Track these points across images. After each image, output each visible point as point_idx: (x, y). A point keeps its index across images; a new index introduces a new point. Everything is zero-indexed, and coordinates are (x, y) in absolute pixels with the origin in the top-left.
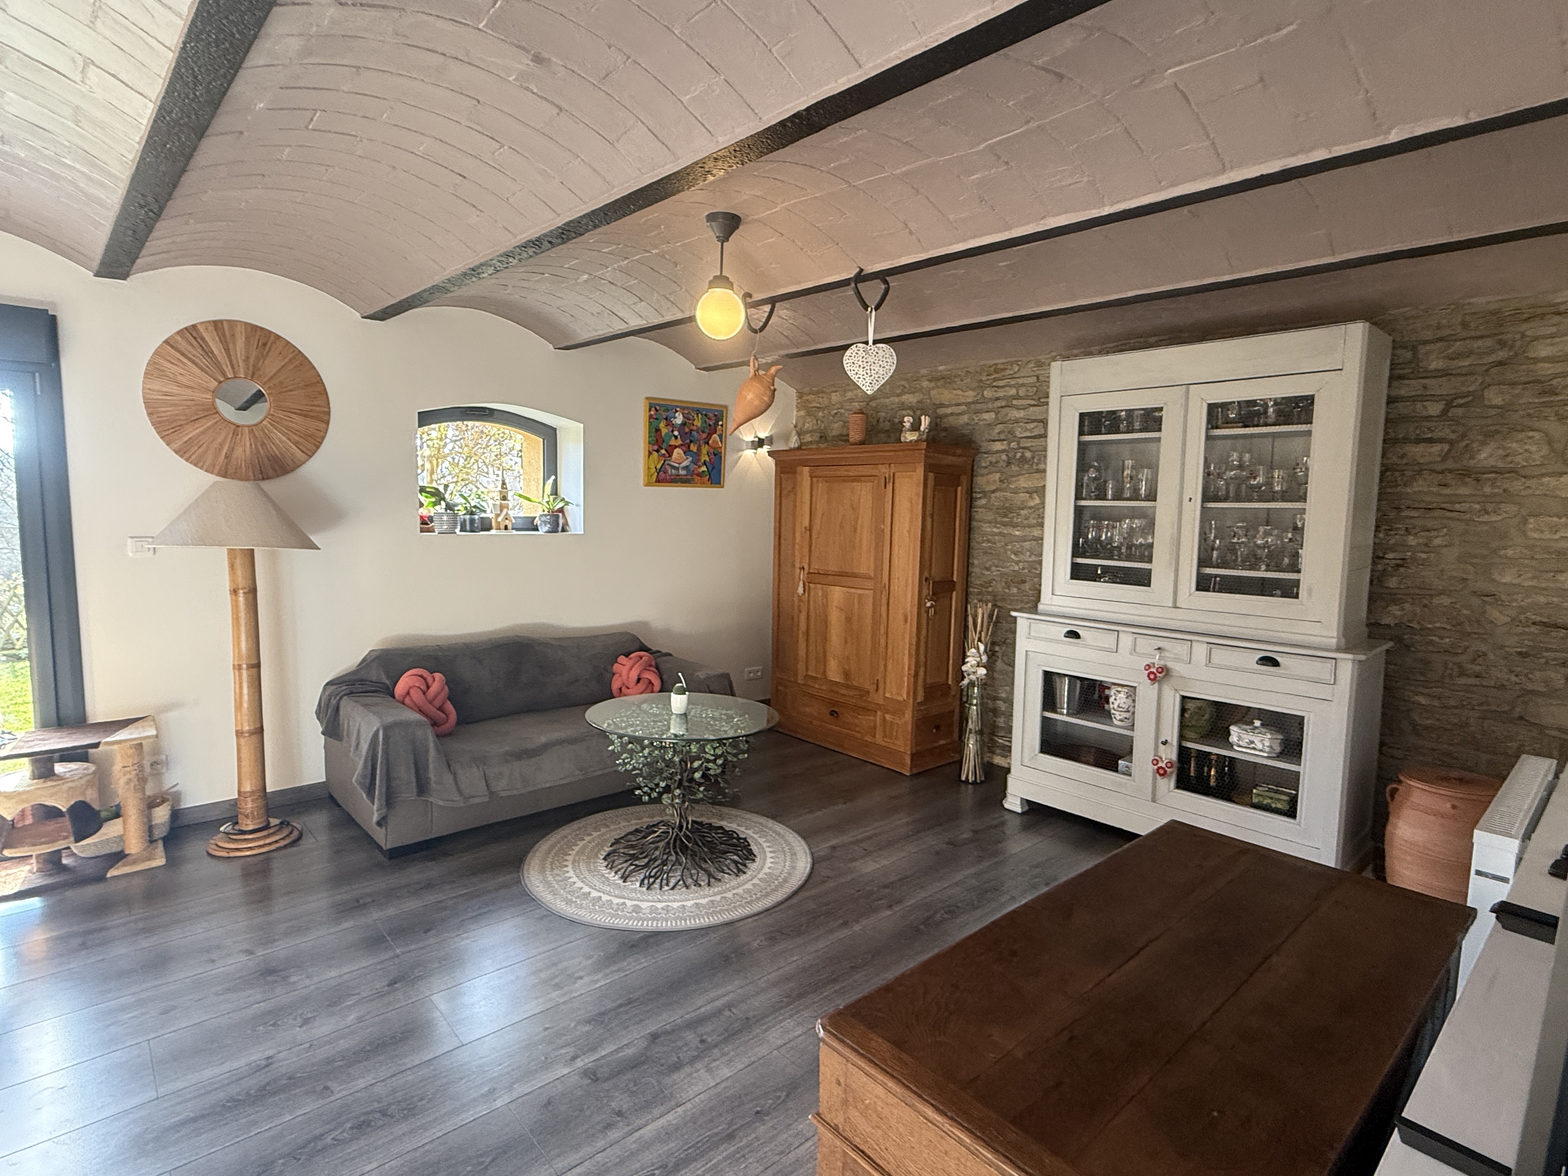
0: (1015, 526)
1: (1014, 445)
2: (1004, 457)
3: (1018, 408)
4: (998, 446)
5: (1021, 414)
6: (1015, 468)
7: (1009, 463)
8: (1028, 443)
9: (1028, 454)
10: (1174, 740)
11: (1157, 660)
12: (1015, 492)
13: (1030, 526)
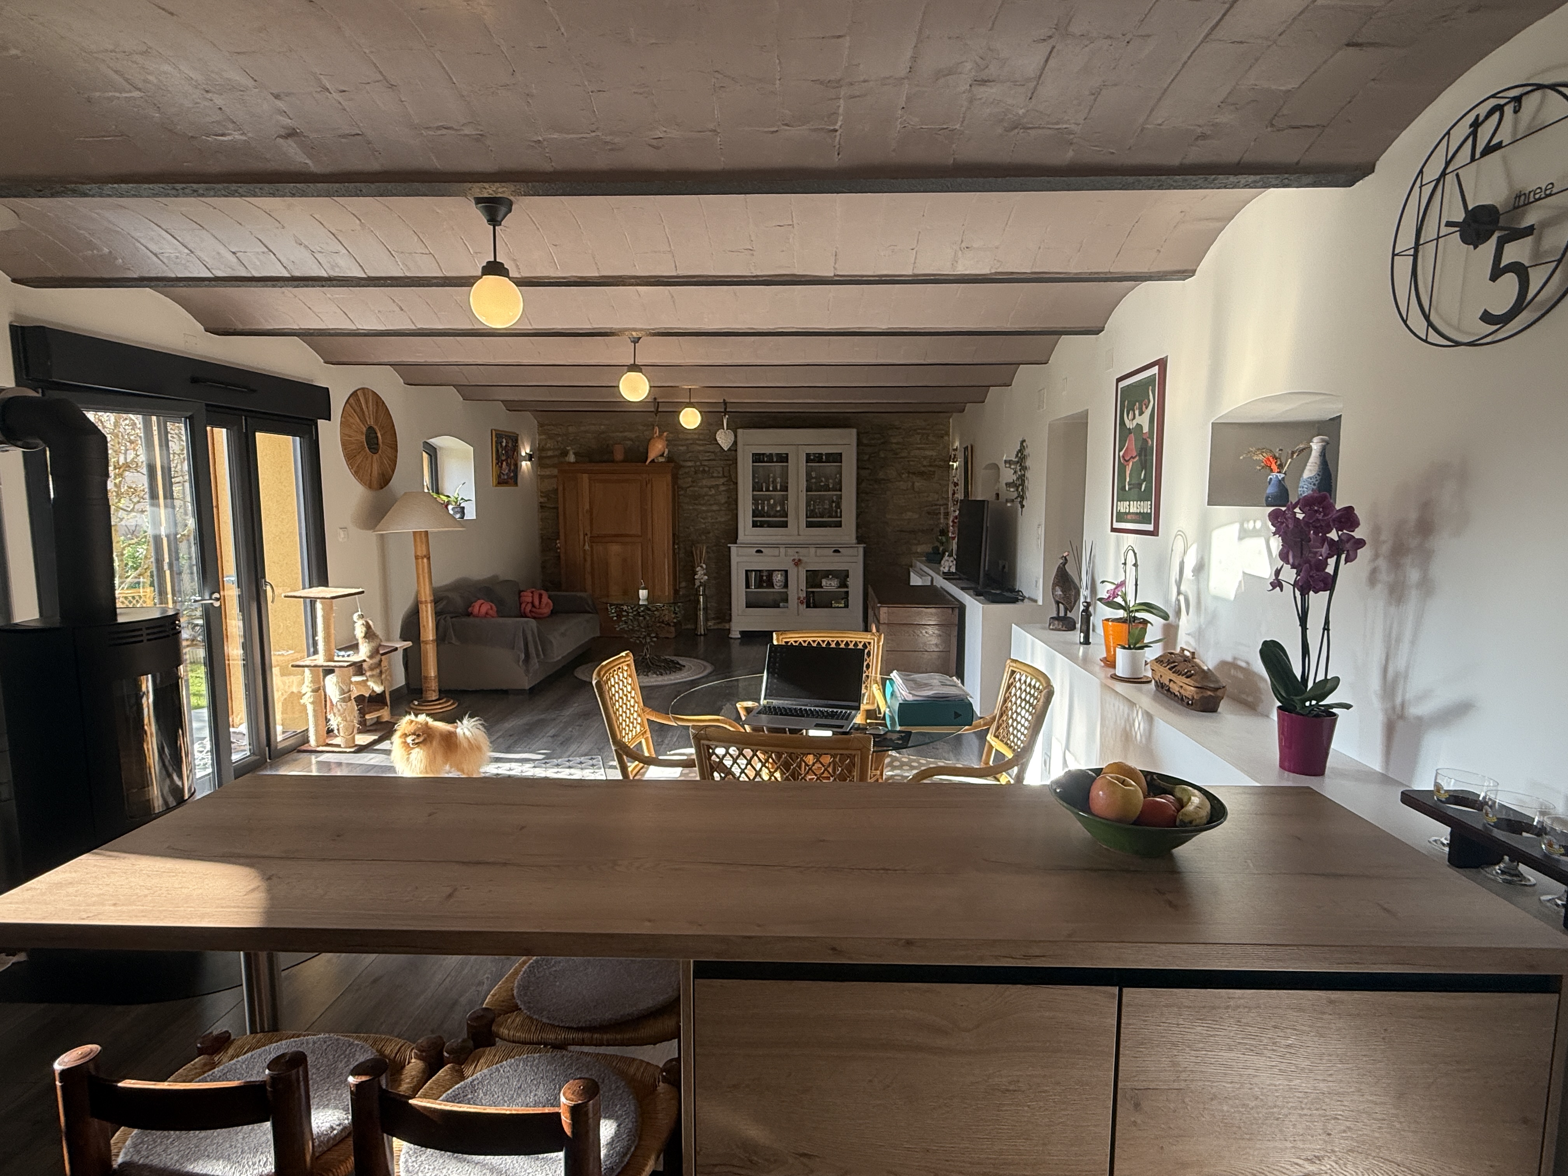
0: (702, 505)
1: (698, 463)
2: (693, 469)
3: (700, 445)
4: (690, 464)
5: (701, 448)
6: (700, 476)
7: (696, 473)
8: (706, 463)
9: (707, 469)
10: (804, 589)
11: (796, 558)
12: (701, 487)
13: (711, 505)
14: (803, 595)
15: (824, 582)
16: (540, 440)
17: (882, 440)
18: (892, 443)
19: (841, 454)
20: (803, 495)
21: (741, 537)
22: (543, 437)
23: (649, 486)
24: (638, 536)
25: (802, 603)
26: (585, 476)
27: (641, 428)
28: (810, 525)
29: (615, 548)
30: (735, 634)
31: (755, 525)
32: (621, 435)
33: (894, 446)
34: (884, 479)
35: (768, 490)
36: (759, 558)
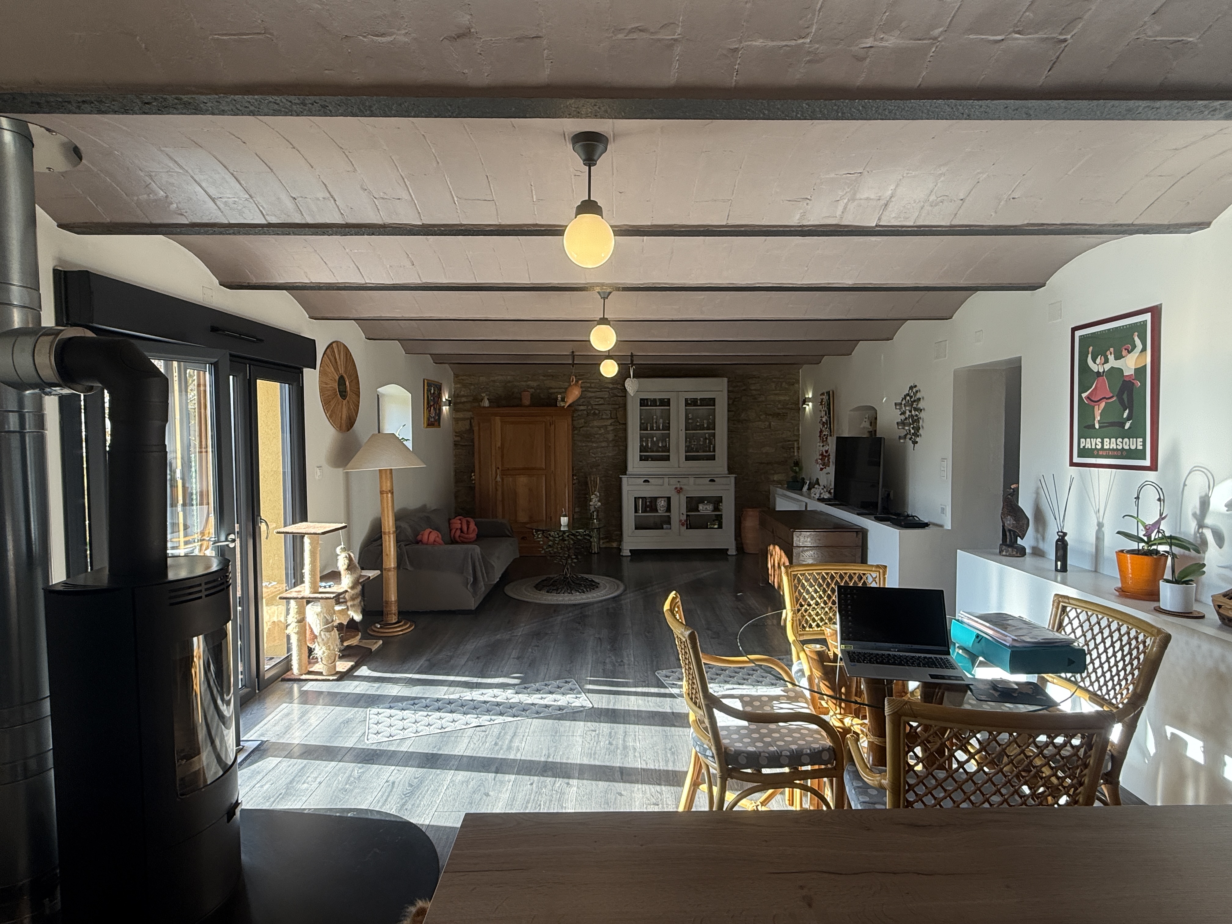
0: (593, 442)
1: (589, 407)
2: (585, 412)
3: (590, 392)
4: (582, 408)
5: (593, 394)
6: (591, 417)
7: (588, 415)
8: (597, 407)
9: (597, 412)
10: (685, 513)
11: (678, 486)
12: (592, 427)
13: (601, 442)
14: (684, 518)
15: (701, 507)
16: (455, 388)
17: (744, 388)
18: (752, 390)
19: (714, 399)
20: (682, 434)
21: (630, 469)
22: (458, 386)
23: (553, 427)
24: (543, 469)
25: (683, 525)
26: (498, 419)
27: (541, 377)
28: (687, 458)
29: (523, 480)
30: (626, 552)
31: (642, 459)
32: (524, 384)
33: (754, 392)
34: (745, 420)
35: (652, 429)
36: (647, 487)
